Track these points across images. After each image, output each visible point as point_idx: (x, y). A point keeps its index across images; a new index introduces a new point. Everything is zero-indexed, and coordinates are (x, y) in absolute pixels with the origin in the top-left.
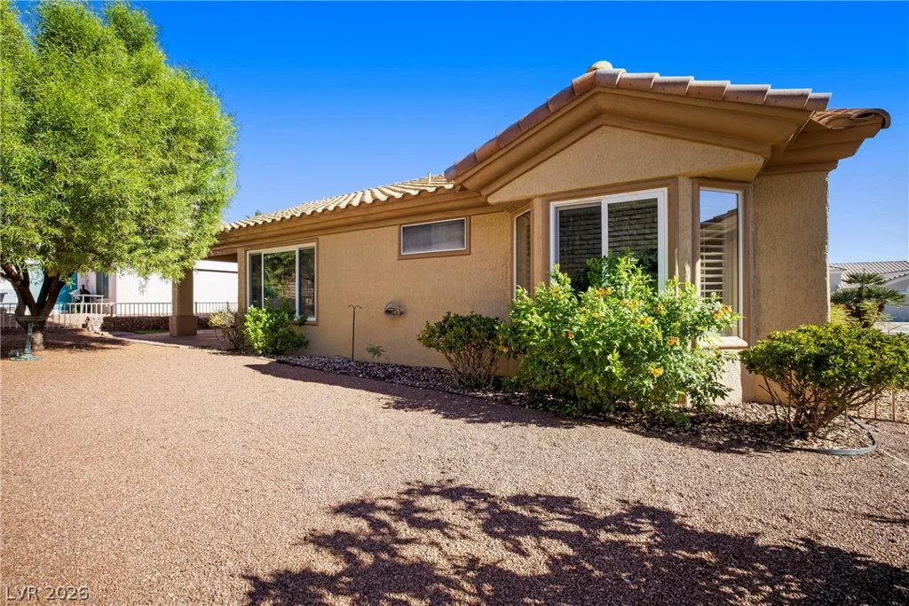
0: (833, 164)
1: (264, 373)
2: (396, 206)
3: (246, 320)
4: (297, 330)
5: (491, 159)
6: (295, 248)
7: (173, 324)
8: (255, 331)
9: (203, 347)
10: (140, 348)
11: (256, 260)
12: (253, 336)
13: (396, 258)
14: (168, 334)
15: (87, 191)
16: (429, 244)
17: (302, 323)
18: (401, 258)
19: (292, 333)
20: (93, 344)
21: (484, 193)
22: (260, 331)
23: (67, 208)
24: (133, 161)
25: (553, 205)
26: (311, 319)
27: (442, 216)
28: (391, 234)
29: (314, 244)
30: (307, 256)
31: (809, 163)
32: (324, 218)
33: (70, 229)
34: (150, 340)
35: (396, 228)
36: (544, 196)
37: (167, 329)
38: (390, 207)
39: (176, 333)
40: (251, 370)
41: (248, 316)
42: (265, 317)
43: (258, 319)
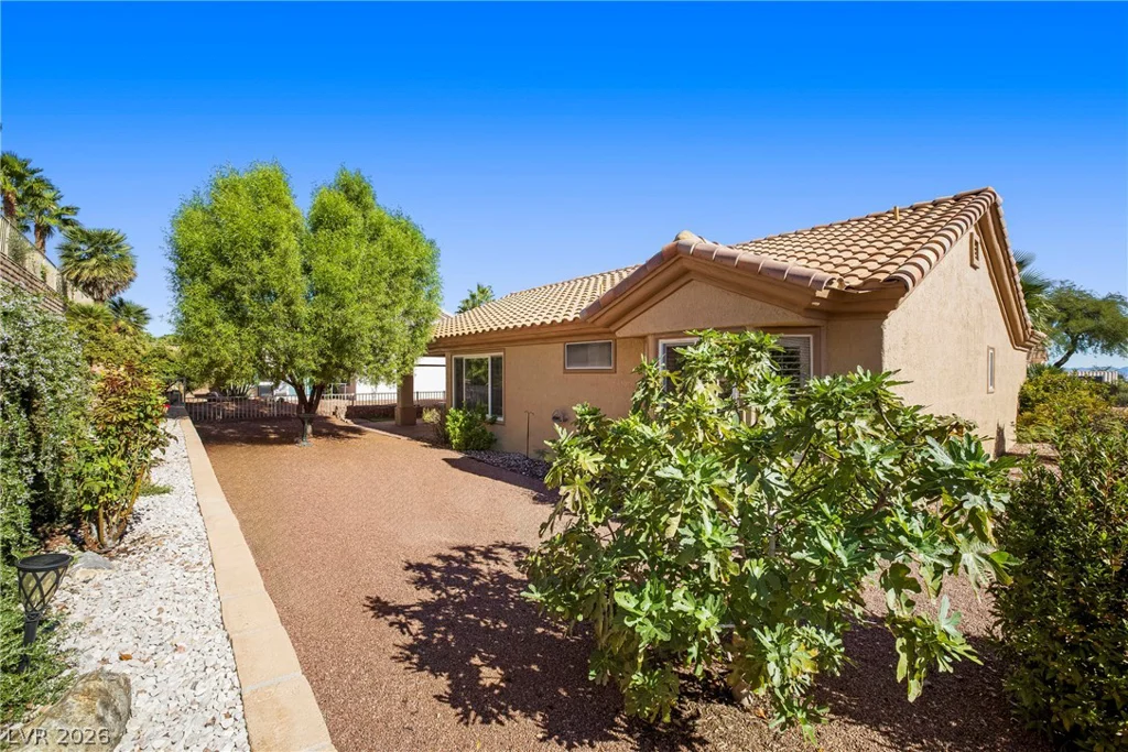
0: (884, 315)
1: (454, 466)
2: (559, 329)
3: (447, 420)
4: (489, 428)
5: (611, 305)
6: (487, 356)
7: (398, 412)
8: (454, 429)
9: (418, 440)
10: (374, 436)
11: (459, 362)
12: (451, 432)
13: (562, 371)
14: (393, 423)
15: (341, 333)
16: (586, 362)
17: (493, 422)
18: (566, 371)
19: (484, 431)
20: (341, 433)
21: (612, 329)
22: (458, 430)
23: (329, 345)
24: (367, 306)
25: (661, 342)
26: (500, 419)
27: (596, 337)
28: (558, 350)
29: (502, 354)
30: (497, 363)
31: (866, 313)
32: (506, 334)
33: (330, 357)
34: (380, 429)
35: (561, 345)
36: (654, 334)
37: (393, 417)
38: (554, 329)
39: (399, 423)
40: (445, 464)
41: (448, 417)
42: (461, 418)
43: (457, 419)
